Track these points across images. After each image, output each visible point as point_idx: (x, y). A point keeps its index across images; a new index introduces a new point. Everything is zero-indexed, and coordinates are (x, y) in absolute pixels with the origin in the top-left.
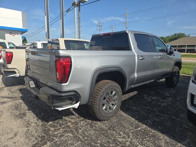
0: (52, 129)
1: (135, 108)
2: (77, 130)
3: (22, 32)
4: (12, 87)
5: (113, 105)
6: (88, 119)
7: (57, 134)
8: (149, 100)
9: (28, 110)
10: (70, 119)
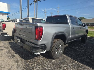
0: (31, 64)
1: (69, 53)
2: (43, 64)
3: (7, 14)
4: (5, 42)
5: (60, 51)
6: (48, 58)
7: (34, 67)
8: (75, 48)
9: (16, 54)
10: (38, 59)
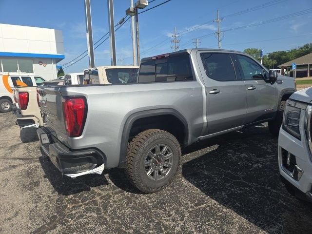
0: (70, 206)
2: (105, 208)
3: (56, 59)
4: (32, 143)
5: (165, 168)
6: (127, 191)
7: (74, 214)
9: (45, 177)
10: (100, 191)
